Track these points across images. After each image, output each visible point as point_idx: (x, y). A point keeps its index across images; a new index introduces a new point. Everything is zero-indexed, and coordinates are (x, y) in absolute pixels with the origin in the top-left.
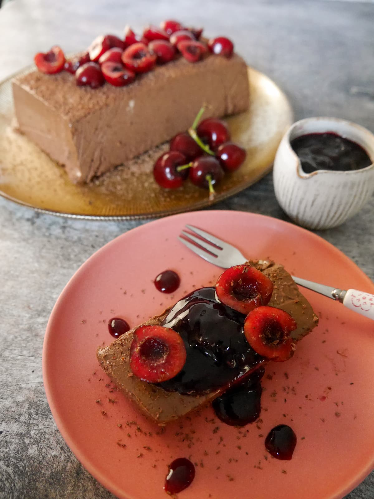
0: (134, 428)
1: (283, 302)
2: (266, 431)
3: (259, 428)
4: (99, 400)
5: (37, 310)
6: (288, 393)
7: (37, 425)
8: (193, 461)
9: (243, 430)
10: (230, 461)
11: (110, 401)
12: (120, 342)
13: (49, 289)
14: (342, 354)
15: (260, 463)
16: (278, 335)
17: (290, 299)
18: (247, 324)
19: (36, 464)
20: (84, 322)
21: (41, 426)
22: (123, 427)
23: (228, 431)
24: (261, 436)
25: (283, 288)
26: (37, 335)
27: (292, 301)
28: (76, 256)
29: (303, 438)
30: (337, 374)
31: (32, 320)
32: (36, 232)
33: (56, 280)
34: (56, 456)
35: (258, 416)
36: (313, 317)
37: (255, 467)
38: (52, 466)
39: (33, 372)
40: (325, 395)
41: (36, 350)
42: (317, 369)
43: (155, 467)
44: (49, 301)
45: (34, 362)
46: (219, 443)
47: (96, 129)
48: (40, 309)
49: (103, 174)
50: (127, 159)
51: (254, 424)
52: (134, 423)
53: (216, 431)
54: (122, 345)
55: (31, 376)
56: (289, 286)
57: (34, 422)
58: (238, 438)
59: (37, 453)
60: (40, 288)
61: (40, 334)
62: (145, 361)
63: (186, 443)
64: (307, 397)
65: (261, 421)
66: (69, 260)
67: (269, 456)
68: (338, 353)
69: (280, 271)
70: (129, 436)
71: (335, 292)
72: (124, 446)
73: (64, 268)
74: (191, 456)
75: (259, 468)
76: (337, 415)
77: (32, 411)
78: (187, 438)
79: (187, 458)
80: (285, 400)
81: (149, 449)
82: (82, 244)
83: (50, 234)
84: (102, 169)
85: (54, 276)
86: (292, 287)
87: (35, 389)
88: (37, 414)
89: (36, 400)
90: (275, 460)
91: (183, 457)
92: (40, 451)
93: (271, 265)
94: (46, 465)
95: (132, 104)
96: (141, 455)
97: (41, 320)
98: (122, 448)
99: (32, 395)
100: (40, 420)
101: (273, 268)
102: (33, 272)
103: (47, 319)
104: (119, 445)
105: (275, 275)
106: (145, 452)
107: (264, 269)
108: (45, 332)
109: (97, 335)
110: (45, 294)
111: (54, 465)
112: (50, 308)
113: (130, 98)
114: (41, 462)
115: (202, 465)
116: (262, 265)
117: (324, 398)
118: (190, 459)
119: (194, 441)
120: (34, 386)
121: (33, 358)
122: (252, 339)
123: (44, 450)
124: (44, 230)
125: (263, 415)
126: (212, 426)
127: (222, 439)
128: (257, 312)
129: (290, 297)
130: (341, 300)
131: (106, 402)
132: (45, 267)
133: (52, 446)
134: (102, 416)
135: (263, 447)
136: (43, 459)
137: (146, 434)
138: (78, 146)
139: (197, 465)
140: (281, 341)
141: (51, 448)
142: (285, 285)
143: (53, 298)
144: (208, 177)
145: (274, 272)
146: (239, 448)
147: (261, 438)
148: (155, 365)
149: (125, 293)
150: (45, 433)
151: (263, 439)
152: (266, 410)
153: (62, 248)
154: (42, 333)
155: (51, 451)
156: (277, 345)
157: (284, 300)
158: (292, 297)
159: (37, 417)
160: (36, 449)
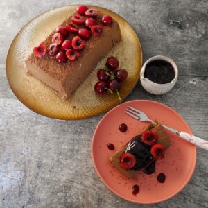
1: (161, 138)
4: (110, 171)
6: (163, 163)
16: (161, 152)
34: (76, 201)
36: (170, 143)
40: (173, 163)
55: (63, 177)
57: (67, 192)
59: (70, 201)
67: (158, 182)
69: (160, 127)
70: (121, 180)
71: (177, 132)
77: (66, 188)
80: (162, 166)
111: (76, 204)
114: (72, 203)
123: (72, 200)
130: (179, 135)
131: (112, 171)
138: (65, 89)
149: (110, 134)
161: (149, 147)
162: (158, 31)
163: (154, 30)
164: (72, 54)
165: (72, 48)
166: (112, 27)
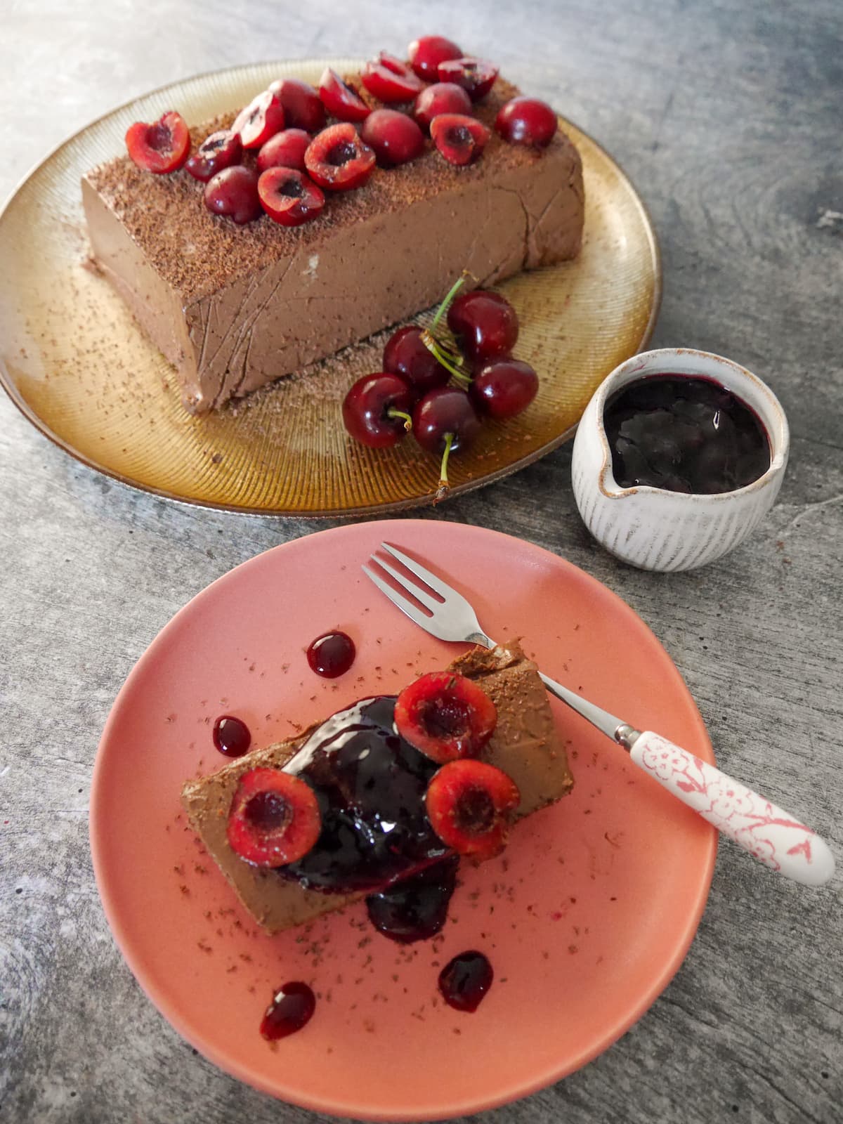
0: (231, 919)
1: (518, 742)
2: (445, 957)
3: (435, 950)
4: (179, 866)
5: (97, 675)
6: (499, 896)
7: (79, 886)
8: (316, 988)
9: (409, 949)
10: (376, 997)
11: (198, 869)
12: (221, 780)
13: (121, 636)
14: (613, 840)
15: (422, 1009)
16: (485, 812)
17: (532, 736)
18: (434, 788)
19: (70, 952)
20: (171, 719)
21: (84, 890)
22: (213, 917)
23: (384, 947)
24: (435, 964)
25: (524, 713)
26: (91, 724)
27: (533, 741)
28: (176, 571)
29: (504, 980)
30: (593, 877)
31: (87, 693)
32: (109, 509)
33: (136, 619)
34: (103, 943)
35: (439, 929)
36: (563, 778)
37: (413, 1014)
38: (96, 958)
39: (80, 791)
40: (561, 911)
41: (89, 750)
42: (561, 861)
43: (252, 990)
44: (120, 659)
45: (84, 774)
46: (364, 966)
47: (237, 314)
48: (101, 672)
49: (248, 394)
50: (300, 365)
51: (430, 942)
52: (232, 911)
53: (363, 943)
54: (224, 786)
55: (77, 799)
56: (536, 710)
57: (75, 881)
58: (398, 962)
59: (74, 933)
60: (106, 631)
61: (97, 722)
62: (250, 829)
63: (311, 956)
64: (530, 908)
65: (442, 938)
66: (163, 578)
67: (441, 999)
68: (606, 837)
69: (527, 679)
70: (220, 933)
71: (621, 729)
72: (209, 950)
73: (153, 593)
74: (315, 979)
75: (420, 1017)
76: (572, 950)
77: (73, 861)
78: (314, 948)
79: (307, 982)
80: (492, 909)
81: (247, 959)
82: (190, 546)
83: (135, 517)
84: (247, 385)
85: (133, 608)
86: (542, 713)
87: (81, 823)
88: (80, 867)
89: (80, 842)
90: (449, 1009)
91: (300, 979)
92: (79, 930)
93: (515, 663)
94: (87, 954)
95: (314, 262)
96: (234, 969)
97: (102, 694)
98: (205, 954)
99: (75, 833)
100: (84, 878)
101: (516, 670)
102: (95, 596)
103: (112, 695)
104: (201, 946)
105: (515, 685)
106: (240, 963)
107: (501, 669)
108: (106, 719)
109: (192, 746)
110: (115, 645)
111: (100, 958)
112: (119, 673)
113: (312, 252)
114: (78, 948)
115: (329, 998)
116: (499, 659)
117: (558, 916)
118: (311, 984)
119: (324, 955)
120: (79, 817)
121: (82, 766)
122: (436, 816)
123: (85, 930)
124: (124, 507)
125: (448, 929)
126: (358, 935)
127: (370, 959)
128: (455, 769)
129: (532, 733)
130: (627, 746)
131: (190, 870)
132: (118, 587)
133: (99, 926)
134: (181, 895)
135: (434, 984)
136: (83, 945)
137: (247, 933)
138: (198, 347)
139: (320, 996)
140: (488, 824)
141: (97, 929)
142: (530, 708)
143: (126, 654)
144: (447, 437)
145: (515, 679)
146: (395, 978)
147: (435, 968)
148: (266, 838)
149: (251, 669)
150: (90, 901)
151: (437, 971)
152: (455, 921)
153: (153, 550)
154: (102, 720)
155: (96, 933)
156: (478, 830)
157: (520, 737)
158: (536, 734)
159: (80, 872)
160: (73, 926)
161: (424, 769)
162: (757, 240)
163: (737, 236)
164: (286, 188)
165: (301, 167)
166: (539, 156)
